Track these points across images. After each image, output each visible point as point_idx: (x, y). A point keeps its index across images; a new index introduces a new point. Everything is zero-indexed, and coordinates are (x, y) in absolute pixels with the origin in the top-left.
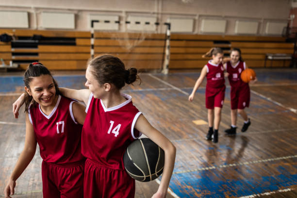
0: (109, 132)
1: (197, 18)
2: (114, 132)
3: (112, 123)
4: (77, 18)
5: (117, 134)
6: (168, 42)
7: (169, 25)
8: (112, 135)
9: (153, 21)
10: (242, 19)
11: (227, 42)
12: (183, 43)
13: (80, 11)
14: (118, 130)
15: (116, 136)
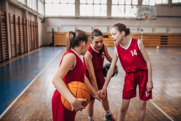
0: (133, 56)
1: (154, 27)
2: (134, 54)
3: (132, 51)
4: (108, 28)
5: (136, 54)
6: (142, 36)
7: (142, 30)
8: (135, 55)
9: (136, 29)
10: (174, 27)
11: (167, 36)
12: (148, 37)
13: (109, 26)
14: (136, 52)
15: (136, 55)
